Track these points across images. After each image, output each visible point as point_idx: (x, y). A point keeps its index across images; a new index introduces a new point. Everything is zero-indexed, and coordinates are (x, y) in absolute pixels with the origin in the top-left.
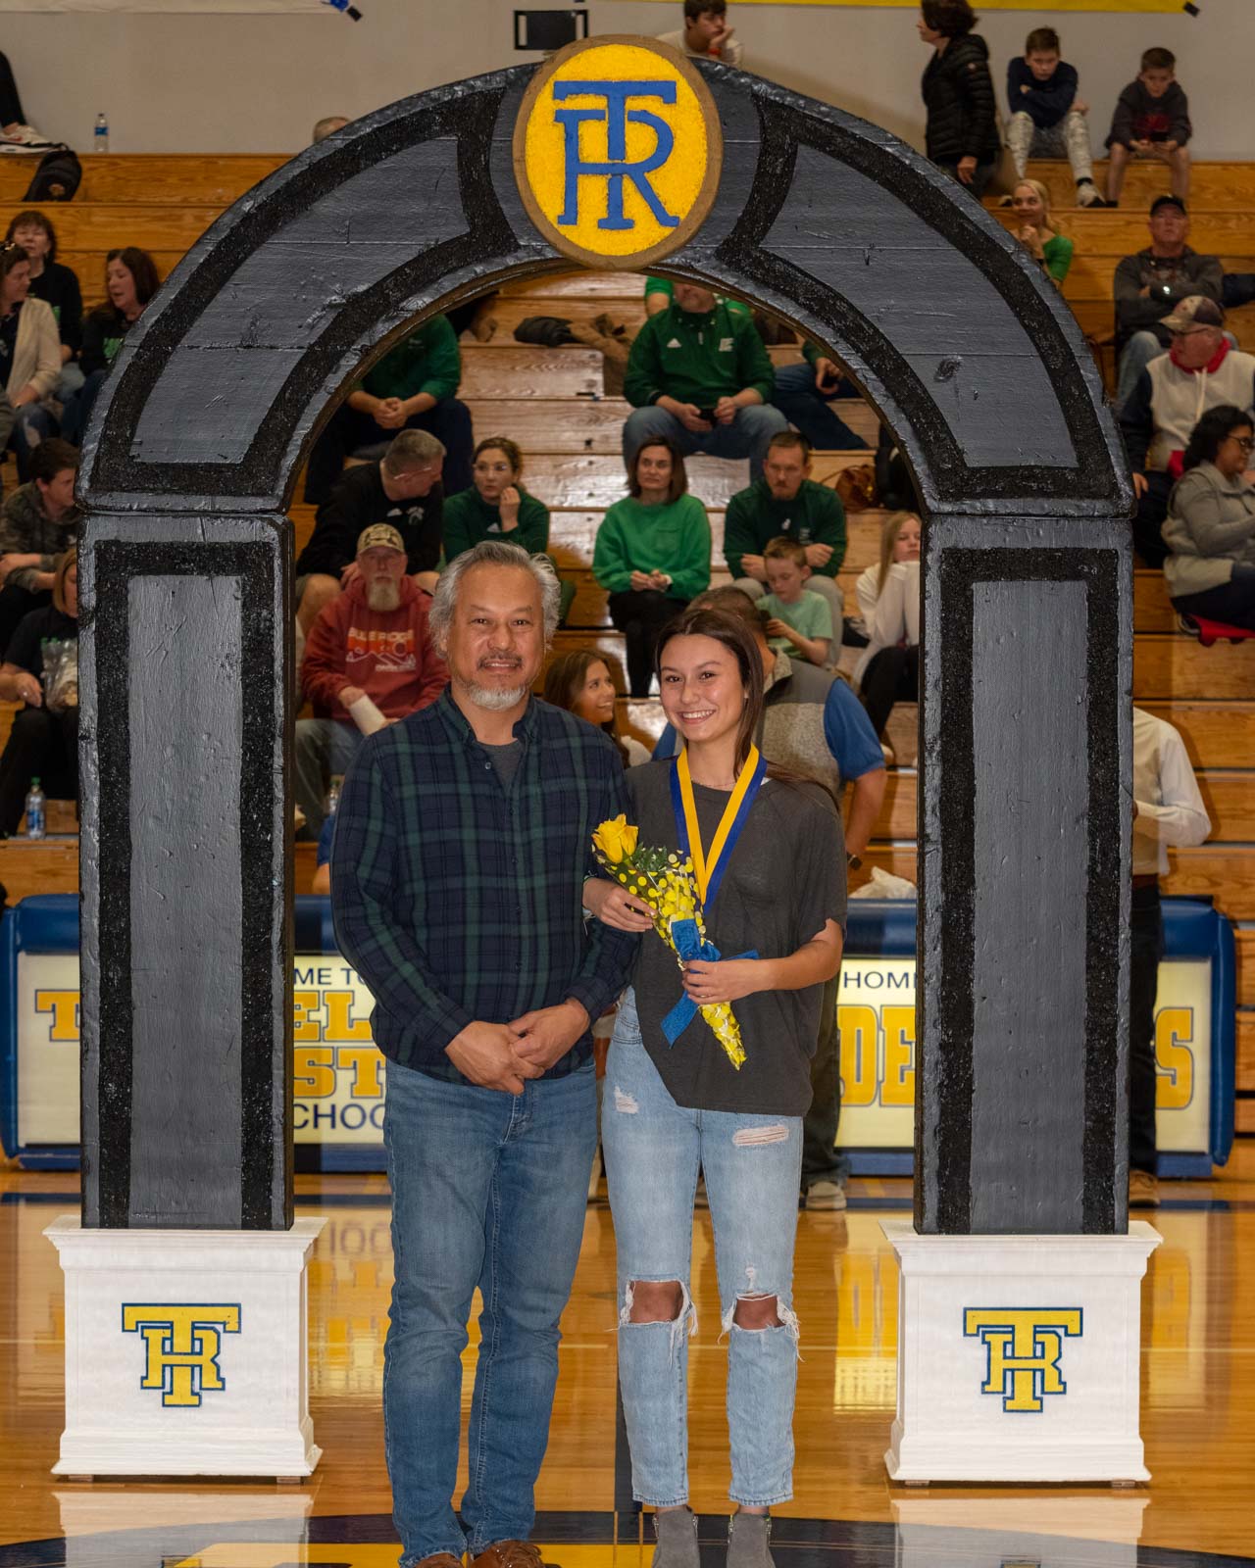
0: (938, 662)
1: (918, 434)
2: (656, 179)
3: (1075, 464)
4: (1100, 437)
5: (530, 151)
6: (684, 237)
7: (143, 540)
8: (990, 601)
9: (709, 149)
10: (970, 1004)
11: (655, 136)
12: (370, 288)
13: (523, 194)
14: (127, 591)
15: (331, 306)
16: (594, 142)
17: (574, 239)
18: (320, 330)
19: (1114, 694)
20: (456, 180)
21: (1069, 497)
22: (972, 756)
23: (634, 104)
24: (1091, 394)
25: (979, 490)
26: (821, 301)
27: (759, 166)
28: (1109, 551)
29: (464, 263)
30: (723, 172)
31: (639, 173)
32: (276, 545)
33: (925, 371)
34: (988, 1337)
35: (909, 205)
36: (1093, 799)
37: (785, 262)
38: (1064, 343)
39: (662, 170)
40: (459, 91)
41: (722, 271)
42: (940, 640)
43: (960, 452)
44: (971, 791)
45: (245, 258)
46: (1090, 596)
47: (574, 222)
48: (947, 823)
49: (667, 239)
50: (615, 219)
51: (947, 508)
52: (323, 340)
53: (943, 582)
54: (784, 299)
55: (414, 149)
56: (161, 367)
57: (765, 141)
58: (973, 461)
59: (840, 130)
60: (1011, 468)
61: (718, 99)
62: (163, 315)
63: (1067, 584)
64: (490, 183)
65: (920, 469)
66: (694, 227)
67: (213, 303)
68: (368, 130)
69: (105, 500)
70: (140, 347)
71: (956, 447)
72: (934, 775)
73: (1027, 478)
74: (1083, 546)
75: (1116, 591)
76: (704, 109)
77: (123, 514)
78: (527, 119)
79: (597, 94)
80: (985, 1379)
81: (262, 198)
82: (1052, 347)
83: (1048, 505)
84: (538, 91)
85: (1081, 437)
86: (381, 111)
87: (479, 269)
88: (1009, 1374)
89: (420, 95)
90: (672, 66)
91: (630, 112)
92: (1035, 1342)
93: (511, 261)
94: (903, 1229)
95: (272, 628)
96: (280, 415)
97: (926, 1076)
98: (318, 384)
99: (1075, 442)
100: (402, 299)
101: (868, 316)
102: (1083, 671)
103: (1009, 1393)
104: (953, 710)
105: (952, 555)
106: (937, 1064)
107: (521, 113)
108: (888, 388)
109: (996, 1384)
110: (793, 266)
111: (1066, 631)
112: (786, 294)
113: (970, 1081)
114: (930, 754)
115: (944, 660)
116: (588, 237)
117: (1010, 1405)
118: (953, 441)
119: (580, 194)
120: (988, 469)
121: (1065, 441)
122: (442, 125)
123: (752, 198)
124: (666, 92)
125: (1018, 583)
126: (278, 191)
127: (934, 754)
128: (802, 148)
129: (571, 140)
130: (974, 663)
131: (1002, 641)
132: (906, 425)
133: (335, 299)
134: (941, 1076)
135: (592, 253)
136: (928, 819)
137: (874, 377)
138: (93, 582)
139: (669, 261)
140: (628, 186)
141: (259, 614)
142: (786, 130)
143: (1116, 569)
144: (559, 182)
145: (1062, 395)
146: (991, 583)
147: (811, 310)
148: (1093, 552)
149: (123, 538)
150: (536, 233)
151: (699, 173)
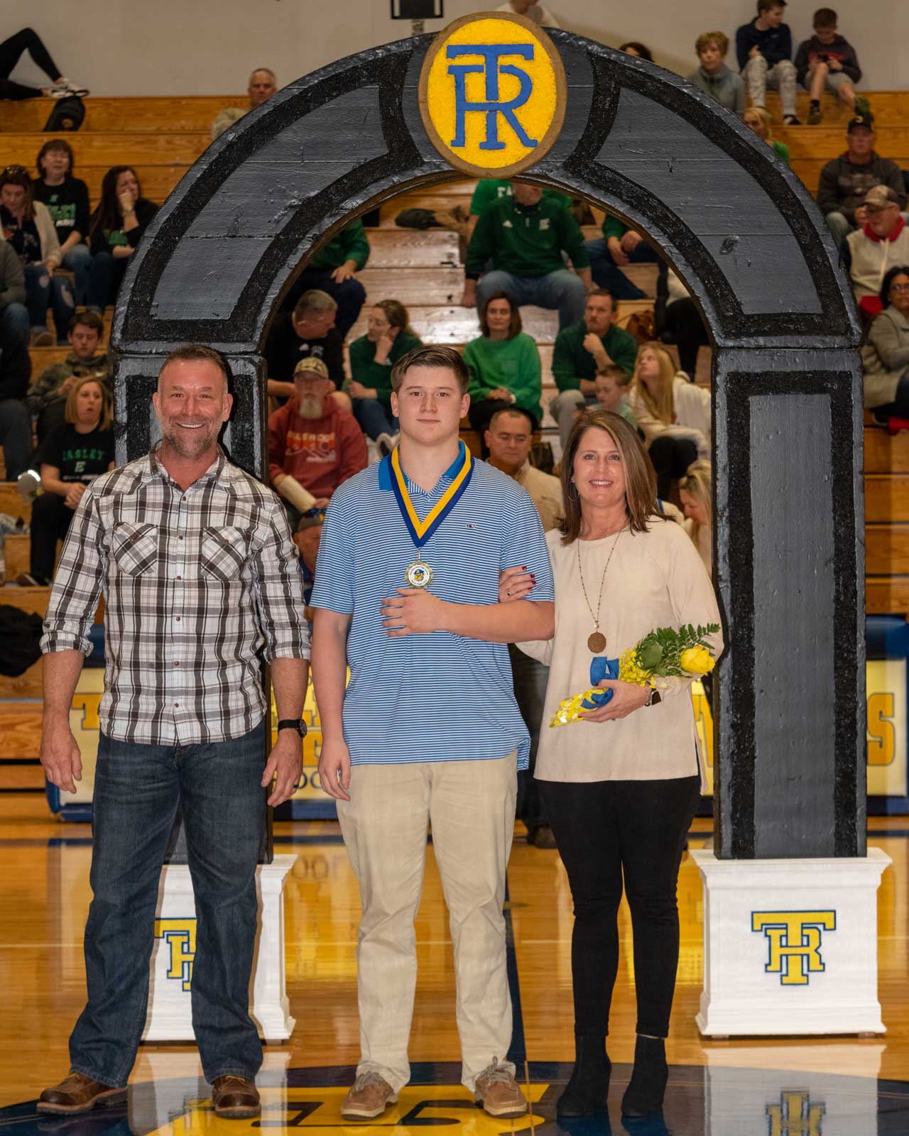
0: (725, 453)
1: (709, 292)
2: (520, 114)
3: (820, 311)
4: (838, 292)
5: (431, 95)
6: (541, 154)
8: (762, 409)
9: (558, 93)
10: (753, 696)
11: (519, 83)
12: (319, 194)
13: (427, 126)
15: (291, 207)
16: (476, 88)
17: (463, 157)
18: (282, 225)
19: (851, 474)
20: (379, 116)
21: (818, 334)
22: (751, 519)
23: (504, 61)
24: (831, 261)
25: (752, 330)
26: (638, 198)
27: (593, 104)
28: (845, 372)
29: (385, 175)
30: (568, 108)
31: (508, 109)
32: (255, 377)
33: (713, 247)
34: (769, 932)
35: (700, 129)
36: (836, 550)
37: (612, 171)
38: (812, 226)
39: (524, 107)
40: (380, 53)
41: (568, 178)
42: (727, 437)
43: (739, 304)
44: (750, 545)
45: (229, 174)
46: (832, 405)
47: (462, 144)
48: (734, 567)
49: (529, 156)
50: (492, 142)
51: (731, 343)
53: (728, 396)
54: (612, 197)
55: (347, 95)
56: (171, 251)
57: (597, 85)
58: (747, 310)
59: (651, 77)
60: (775, 315)
61: (564, 56)
62: (172, 214)
63: (816, 397)
64: (402, 117)
65: (711, 316)
66: (548, 147)
67: (207, 206)
68: (316, 81)
69: (132, 347)
70: (156, 238)
71: (736, 300)
72: (724, 532)
73: (787, 322)
74: (827, 369)
75: (851, 400)
76: (554, 64)
77: (146, 356)
78: (428, 72)
79: (478, 54)
80: (767, 962)
81: (241, 130)
82: (802, 229)
83: (801, 340)
84: (436, 52)
85: (824, 292)
86: (324, 68)
87: (396, 179)
88: (784, 958)
89: (352, 57)
90: (530, 33)
91: (502, 66)
92: (802, 935)
93: (419, 175)
94: (706, 856)
95: (252, 436)
96: (256, 284)
97: (722, 747)
98: (283, 263)
99: (820, 295)
100: (342, 201)
101: (672, 209)
102: (829, 459)
103: (784, 972)
104: (736, 487)
105: (735, 377)
106: (729, 738)
107: (424, 68)
108: (687, 259)
109: (775, 966)
110: (618, 174)
111: (816, 430)
112: (614, 194)
113: (753, 750)
114: (721, 519)
115: (729, 450)
116: (473, 155)
117: (785, 980)
118: (734, 296)
119: (467, 126)
120: (758, 315)
121: (814, 295)
122: (368, 78)
123: (588, 126)
124: (526, 51)
125: (781, 396)
126: (252, 126)
127: (724, 519)
128: (624, 91)
129: (460, 87)
130: (751, 453)
131: (771, 437)
132: (701, 285)
133: (295, 202)
134: (733, 747)
135: (475, 167)
136: (721, 565)
137: (677, 251)
138: (125, 405)
139: (530, 171)
140: (501, 119)
141: (243, 426)
142: (612, 78)
143: (850, 385)
144: (451, 118)
145: (810, 262)
146: (762, 397)
147: (632, 205)
148: (835, 372)
149: (145, 375)
150: (436, 153)
151: (551, 108)
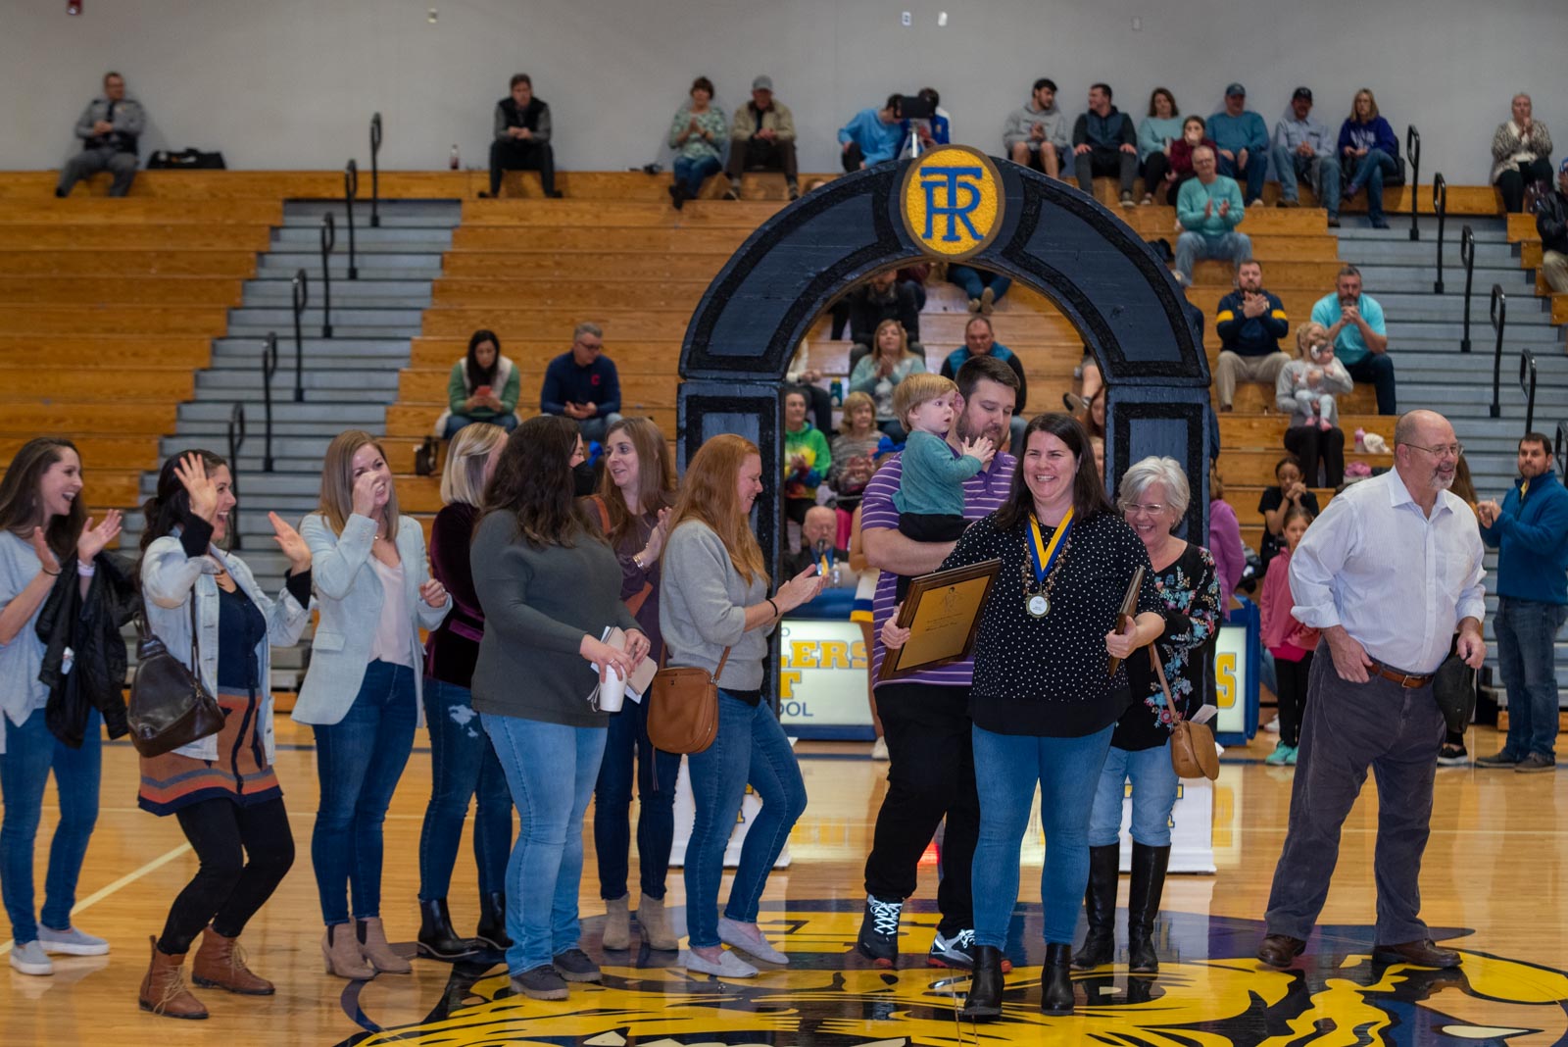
1: (1102, 345)
2: (972, 217)
3: (1180, 360)
4: (1192, 347)
5: (908, 201)
6: (986, 244)
7: (710, 395)
8: (1139, 429)
9: (999, 203)
11: (971, 195)
12: (829, 269)
13: (906, 224)
14: (701, 421)
15: (809, 278)
16: (941, 198)
17: (930, 246)
18: (802, 290)
20: (872, 216)
21: (1177, 376)
23: (961, 179)
24: (1188, 325)
25: (1132, 373)
26: (1054, 278)
27: (1023, 211)
28: (1197, 404)
29: (875, 258)
30: (1005, 214)
31: (963, 214)
33: (1106, 314)
35: (1097, 230)
37: (1036, 258)
38: (1176, 301)
39: (975, 212)
41: (1004, 263)
43: (1123, 354)
45: (766, 254)
46: (1188, 426)
47: (930, 237)
49: (976, 247)
50: (951, 236)
51: (1116, 381)
52: (805, 294)
54: (1035, 276)
55: (851, 200)
56: (724, 307)
57: (1026, 198)
58: (1128, 358)
59: (1064, 193)
60: (1149, 362)
61: (1003, 177)
62: (725, 282)
63: (1178, 421)
64: (888, 218)
66: (991, 240)
67: (749, 276)
68: (828, 190)
69: (695, 374)
70: (714, 297)
71: (1120, 351)
73: (1157, 367)
74: (1184, 401)
75: (1200, 424)
76: (996, 182)
77: (704, 381)
78: (907, 186)
79: (943, 174)
81: (775, 223)
82: (1168, 302)
83: (1166, 380)
84: (913, 172)
85: (1183, 347)
87: (883, 260)
90: (980, 160)
91: (959, 183)
93: (899, 257)
95: (774, 440)
96: (783, 332)
98: (802, 317)
99: (1180, 349)
100: (845, 274)
101: (1077, 286)
105: (1121, 407)
107: (904, 183)
108: (1087, 322)
110: (1039, 260)
111: (1175, 443)
115: (1115, 458)
116: (938, 245)
118: (1119, 348)
119: (934, 223)
120: (1137, 362)
121: (1176, 349)
122: (865, 188)
123: (1020, 227)
124: (977, 173)
125: (1151, 421)
128: (1045, 203)
129: (929, 197)
131: (1144, 448)
132: (1096, 339)
133: (811, 275)
135: (940, 253)
137: (1079, 316)
138: (684, 415)
139: (978, 257)
140: (958, 220)
141: (768, 432)
142: (1036, 193)
143: (1200, 413)
144: (923, 218)
145: (1173, 326)
146: (1140, 420)
147: (1048, 282)
148: (1191, 404)
149: (700, 394)
150: (912, 243)
151: (993, 213)
